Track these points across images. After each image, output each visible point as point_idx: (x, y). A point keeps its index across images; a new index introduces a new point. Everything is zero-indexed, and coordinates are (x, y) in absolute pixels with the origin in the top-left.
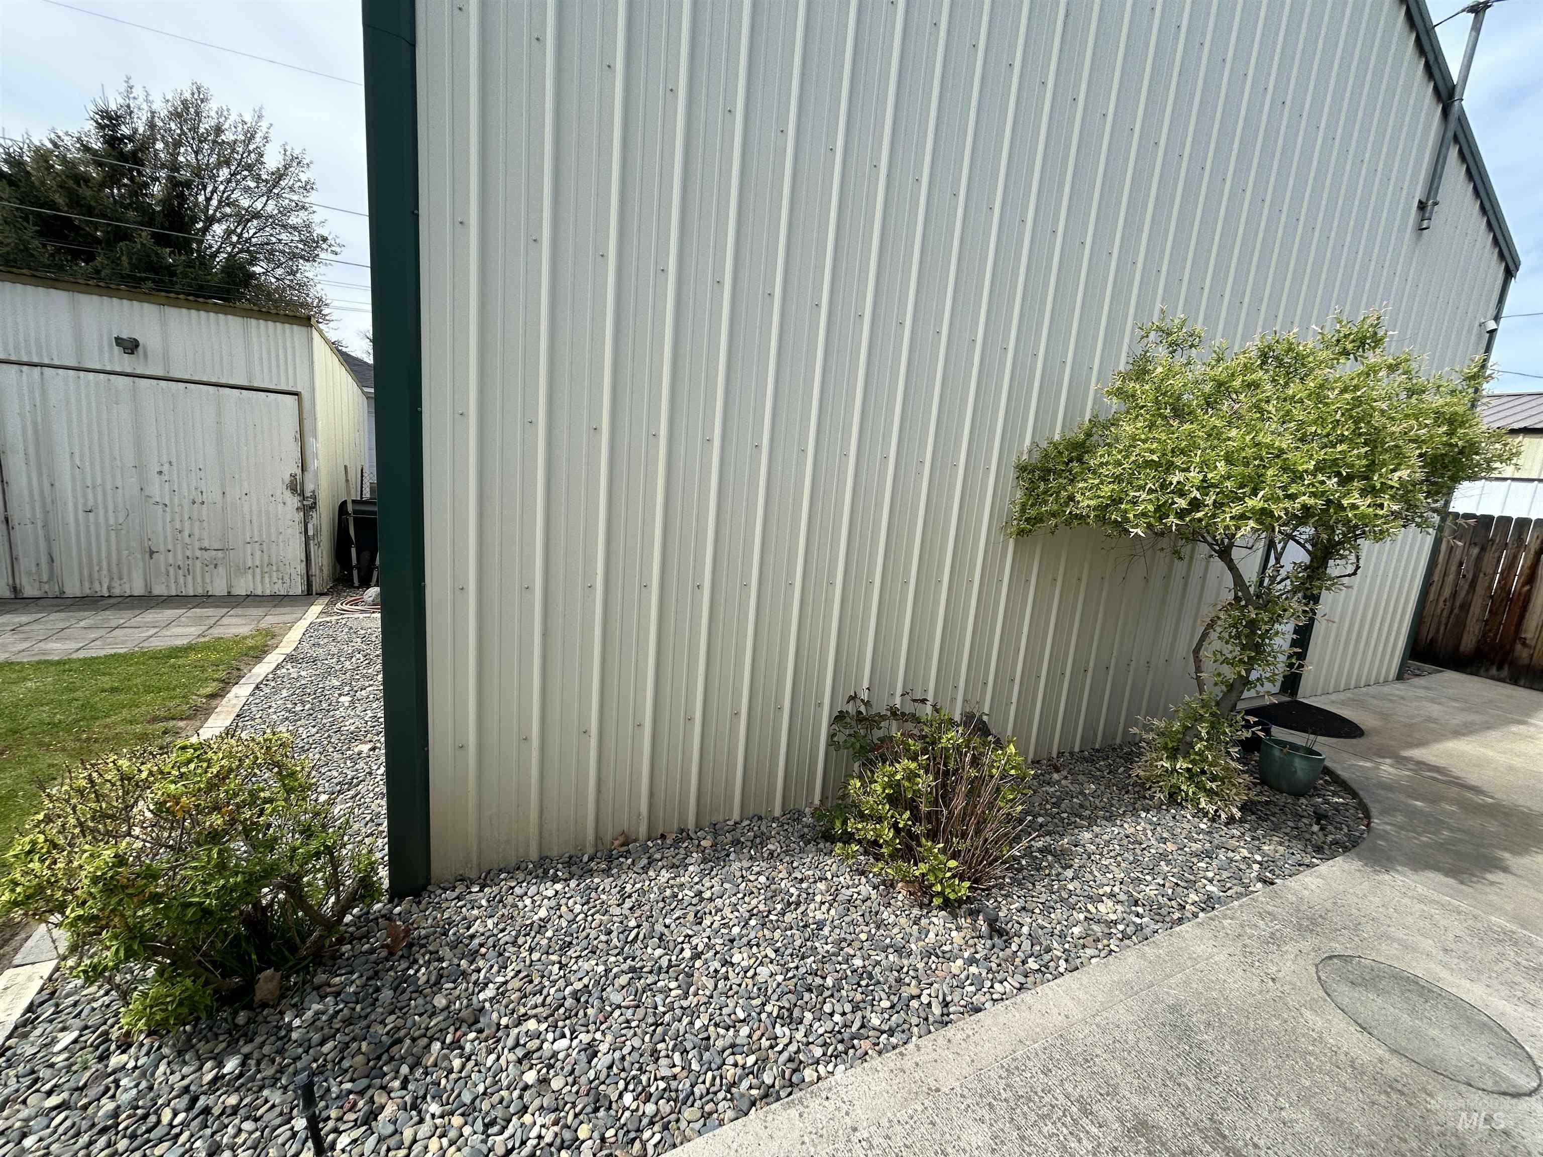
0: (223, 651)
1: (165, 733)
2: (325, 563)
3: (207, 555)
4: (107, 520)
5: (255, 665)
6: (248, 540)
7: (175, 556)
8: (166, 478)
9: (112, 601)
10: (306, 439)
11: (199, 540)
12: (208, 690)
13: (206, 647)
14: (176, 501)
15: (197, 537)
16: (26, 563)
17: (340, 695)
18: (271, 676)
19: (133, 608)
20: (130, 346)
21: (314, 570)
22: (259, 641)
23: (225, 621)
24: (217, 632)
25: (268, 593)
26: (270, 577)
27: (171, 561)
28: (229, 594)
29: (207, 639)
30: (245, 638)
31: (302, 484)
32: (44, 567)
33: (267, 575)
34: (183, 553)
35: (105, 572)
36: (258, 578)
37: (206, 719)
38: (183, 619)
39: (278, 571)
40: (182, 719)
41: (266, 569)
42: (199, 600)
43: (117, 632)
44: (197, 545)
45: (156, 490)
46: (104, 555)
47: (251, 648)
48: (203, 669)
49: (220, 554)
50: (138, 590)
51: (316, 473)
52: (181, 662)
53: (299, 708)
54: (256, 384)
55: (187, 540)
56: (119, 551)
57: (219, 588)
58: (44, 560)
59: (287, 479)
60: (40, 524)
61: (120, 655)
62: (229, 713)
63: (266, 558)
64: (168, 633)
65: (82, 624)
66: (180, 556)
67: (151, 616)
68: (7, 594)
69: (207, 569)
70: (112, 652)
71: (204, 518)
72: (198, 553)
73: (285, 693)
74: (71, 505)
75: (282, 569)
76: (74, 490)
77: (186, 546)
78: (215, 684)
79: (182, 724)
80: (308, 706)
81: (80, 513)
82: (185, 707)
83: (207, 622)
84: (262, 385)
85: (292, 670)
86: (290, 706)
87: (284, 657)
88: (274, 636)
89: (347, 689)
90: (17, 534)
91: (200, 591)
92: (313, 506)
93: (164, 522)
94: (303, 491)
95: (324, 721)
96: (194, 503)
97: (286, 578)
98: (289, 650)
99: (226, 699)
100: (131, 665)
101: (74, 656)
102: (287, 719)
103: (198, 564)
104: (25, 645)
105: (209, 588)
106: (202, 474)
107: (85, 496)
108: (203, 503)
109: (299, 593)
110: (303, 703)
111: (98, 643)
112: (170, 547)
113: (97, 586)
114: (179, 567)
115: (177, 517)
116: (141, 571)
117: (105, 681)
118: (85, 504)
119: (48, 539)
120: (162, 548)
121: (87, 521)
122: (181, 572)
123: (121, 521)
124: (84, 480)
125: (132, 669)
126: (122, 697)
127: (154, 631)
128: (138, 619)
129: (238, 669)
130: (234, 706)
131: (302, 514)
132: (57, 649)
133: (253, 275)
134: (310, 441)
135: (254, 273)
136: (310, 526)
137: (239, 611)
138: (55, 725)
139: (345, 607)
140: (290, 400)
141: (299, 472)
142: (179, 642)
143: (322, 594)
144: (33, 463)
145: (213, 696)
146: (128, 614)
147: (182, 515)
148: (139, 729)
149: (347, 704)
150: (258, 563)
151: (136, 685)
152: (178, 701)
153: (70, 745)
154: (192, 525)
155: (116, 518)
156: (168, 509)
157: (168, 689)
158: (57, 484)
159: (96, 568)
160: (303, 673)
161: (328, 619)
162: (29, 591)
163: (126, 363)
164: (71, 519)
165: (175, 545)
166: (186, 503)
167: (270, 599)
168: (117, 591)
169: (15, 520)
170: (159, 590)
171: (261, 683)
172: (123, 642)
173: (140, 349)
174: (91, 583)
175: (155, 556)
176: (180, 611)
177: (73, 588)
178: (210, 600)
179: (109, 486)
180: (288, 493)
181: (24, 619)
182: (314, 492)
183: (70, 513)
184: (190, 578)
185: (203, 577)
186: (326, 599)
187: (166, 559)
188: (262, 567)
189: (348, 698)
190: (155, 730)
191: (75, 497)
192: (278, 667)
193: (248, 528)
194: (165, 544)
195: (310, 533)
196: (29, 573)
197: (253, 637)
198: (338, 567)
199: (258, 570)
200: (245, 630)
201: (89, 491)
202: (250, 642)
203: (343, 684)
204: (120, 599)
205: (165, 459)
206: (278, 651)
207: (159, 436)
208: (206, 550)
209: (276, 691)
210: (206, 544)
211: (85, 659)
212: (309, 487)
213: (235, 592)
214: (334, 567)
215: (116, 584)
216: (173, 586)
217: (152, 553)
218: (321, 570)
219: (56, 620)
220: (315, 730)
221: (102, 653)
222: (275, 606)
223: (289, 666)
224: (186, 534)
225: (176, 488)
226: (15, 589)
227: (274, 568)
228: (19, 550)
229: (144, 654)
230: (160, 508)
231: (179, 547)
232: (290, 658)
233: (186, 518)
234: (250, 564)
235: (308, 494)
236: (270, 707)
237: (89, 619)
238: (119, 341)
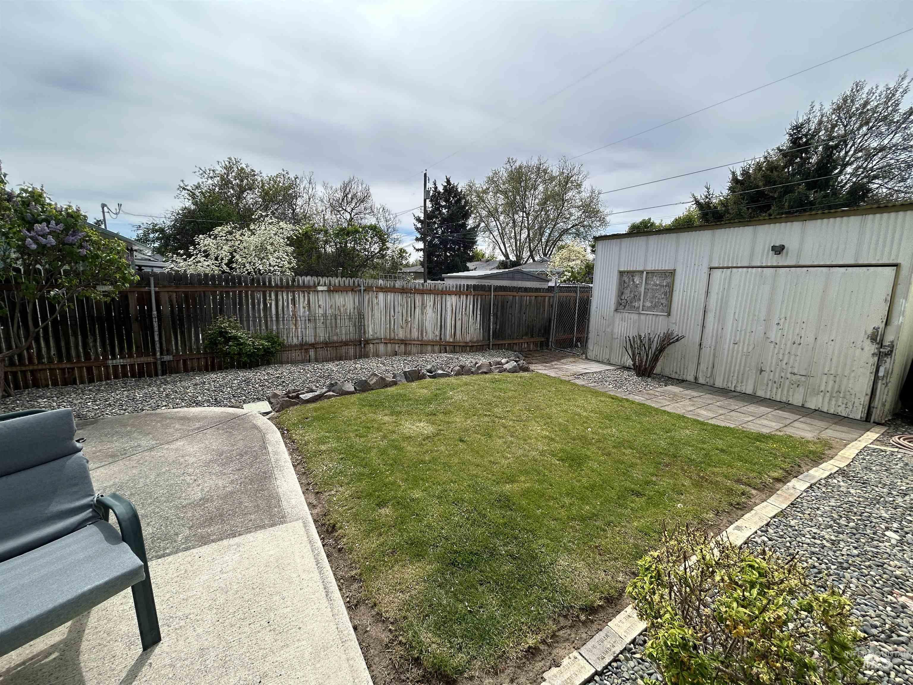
0: (791, 447)
1: (743, 494)
2: (889, 399)
3: (794, 378)
4: (743, 348)
5: (812, 467)
6: (826, 372)
7: (774, 375)
8: (781, 327)
9: (735, 394)
10: (896, 300)
11: (792, 367)
12: (775, 475)
13: (780, 440)
14: (783, 342)
15: (791, 364)
16: (703, 367)
17: (887, 529)
18: (823, 481)
19: (743, 400)
20: (778, 250)
21: (877, 403)
22: (818, 448)
23: (796, 424)
24: (789, 431)
25: (832, 411)
26: (836, 401)
27: (771, 377)
28: (803, 406)
29: (781, 434)
30: (808, 442)
31: (883, 335)
32: (710, 370)
33: (834, 399)
34: (780, 373)
35: (735, 378)
36: (827, 400)
37: (770, 496)
38: (770, 415)
39: (844, 397)
40: (754, 488)
41: (834, 395)
42: (782, 405)
43: (733, 413)
44: (790, 370)
45: (773, 335)
46: (737, 368)
47: (810, 452)
48: (776, 457)
49: (803, 379)
50: (749, 391)
51: (899, 327)
52: (763, 446)
53: (843, 522)
54: (861, 262)
55: (784, 366)
56: (745, 367)
57: (797, 400)
58: (711, 366)
59: (870, 331)
60: (713, 348)
61: (731, 428)
62: (786, 499)
63: (836, 386)
64: (759, 422)
65: (718, 404)
66: (777, 375)
67: (752, 408)
68: (693, 380)
69: (792, 386)
70: (728, 425)
71: (799, 354)
72: (789, 376)
73: (833, 503)
74: (728, 340)
75: (848, 397)
76: (732, 330)
77: (782, 370)
78: (781, 471)
79: (754, 492)
80: (852, 524)
81: (732, 345)
82: (759, 481)
83: (784, 422)
84: (866, 262)
85: (842, 484)
86: (835, 516)
87: (837, 469)
88: (831, 448)
89: (895, 525)
90: (703, 351)
91: (784, 399)
92: (889, 354)
93: (773, 353)
94: (882, 340)
95: (867, 548)
96: (794, 343)
97: (850, 405)
98: (842, 465)
99: (786, 487)
100: (735, 438)
101: (710, 422)
102: (831, 526)
103: (787, 382)
104: (692, 408)
105: (791, 399)
106: (804, 326)
107: (735, 336)
108: (800, 344)
109: (858, 417)
110: (849, 520)
111: (722, 417)
112: (773, 369)
113: (730, 385)
114: (775, 382)
115: (782, 352)
116: (753, 381)
117: (720, 444)
118: (734, 340)
119: (714, 355)
120: (768, 370)
121: (734, 348)
122: (775, 385)
123: (749, 351)
124: (737, 327)
125: (735, 441)
126: (726, 457)
127: (751, 418)
128: (745, 408)
129: (799, 466)
130: (791, 495)
131: (876, 359)
132: (704, 415)
133: (869, 190)
134: (900, 302)
135: (871, 189)
136: (882, 370)
137: (808, 420)
138: (691, 460)
139: (901, 441)
140: (890, 272)
141: (882, 326)
142: (765, 431)
143: (878, 424)
144: (717, 318)
145: (777, 480)
146: (741, 404)
147: (785, 350)
148: (729, 483)
149: (894, 542)
150: (829, 389)
151: (734, 453)
152: (755, 474)
153: (695, 477)
154: (789, 358)
155: (748, 349)
156: (777, 346)
157: (751, 463)
158: (724, 329)
159: (732, 375)
160: (852, 491)
161: (883, 448)
162: (701, 380)
163: (775, 260)
164: (726, 347)
165: (776, 368)
166: (789, 343)
167: (831, 416)
168: (738, 389)
169: (703, 346)
170: (760, 393)
171: (815, 484)
172: (735, 421)
173: (785, 251)
174: (728, 382)
175: (763, 372)
176: (770, 410)
177: (719, 383)
178: (789, 407)
179: (749, 330)
180: (868, 342)
181: (695, 394)
182: (892, 342)
183: (727, 345)
184: (780, 390)
185: (788, 391)
186: (883, 429)
187: (769, 375)
188: (832, 393)
189: (896, 536)
190: (737, 489)
191: (731, 336)
192: (831, 476)
193: (828, 363)
194: (770, 367)
195: (881, 374)
196: (703, 372)
197: (815, 443)
198: (900, 405)
199: (828, 395)
200: (809, 436)
201: (738, 332)
202: (812, 448)
203: (892, 519)
204: (738, 394)
205: (783, 316)
206: (831, 462)
207: (783, 302)
208: (794, 374)
209: (826, 497)
210: (796, 371)
211: (714, 425)
212: (889, 338)
213: (808, 405)
214: (896, 404)
215: (739, 385)
216: (769, 393)
217: (762, 371)
218: (884, 405)
219: (708, 398)
220: (855, 552)
221: (723, 424)
222: (835, 423)
223: (840, 478)
224: (785, 362)
225: (785, 334)
226: (696, 378)
227: (841, 395)
228: (702, 360)
229: (744, 431)
230: (772, 345)
231: (778, 370)
232: (842, 472)
233: (787, 352)
234: (822, 388)
235: (886, 343)
236: (818, 509)
237: (723, 401)
238: (774, 248)
